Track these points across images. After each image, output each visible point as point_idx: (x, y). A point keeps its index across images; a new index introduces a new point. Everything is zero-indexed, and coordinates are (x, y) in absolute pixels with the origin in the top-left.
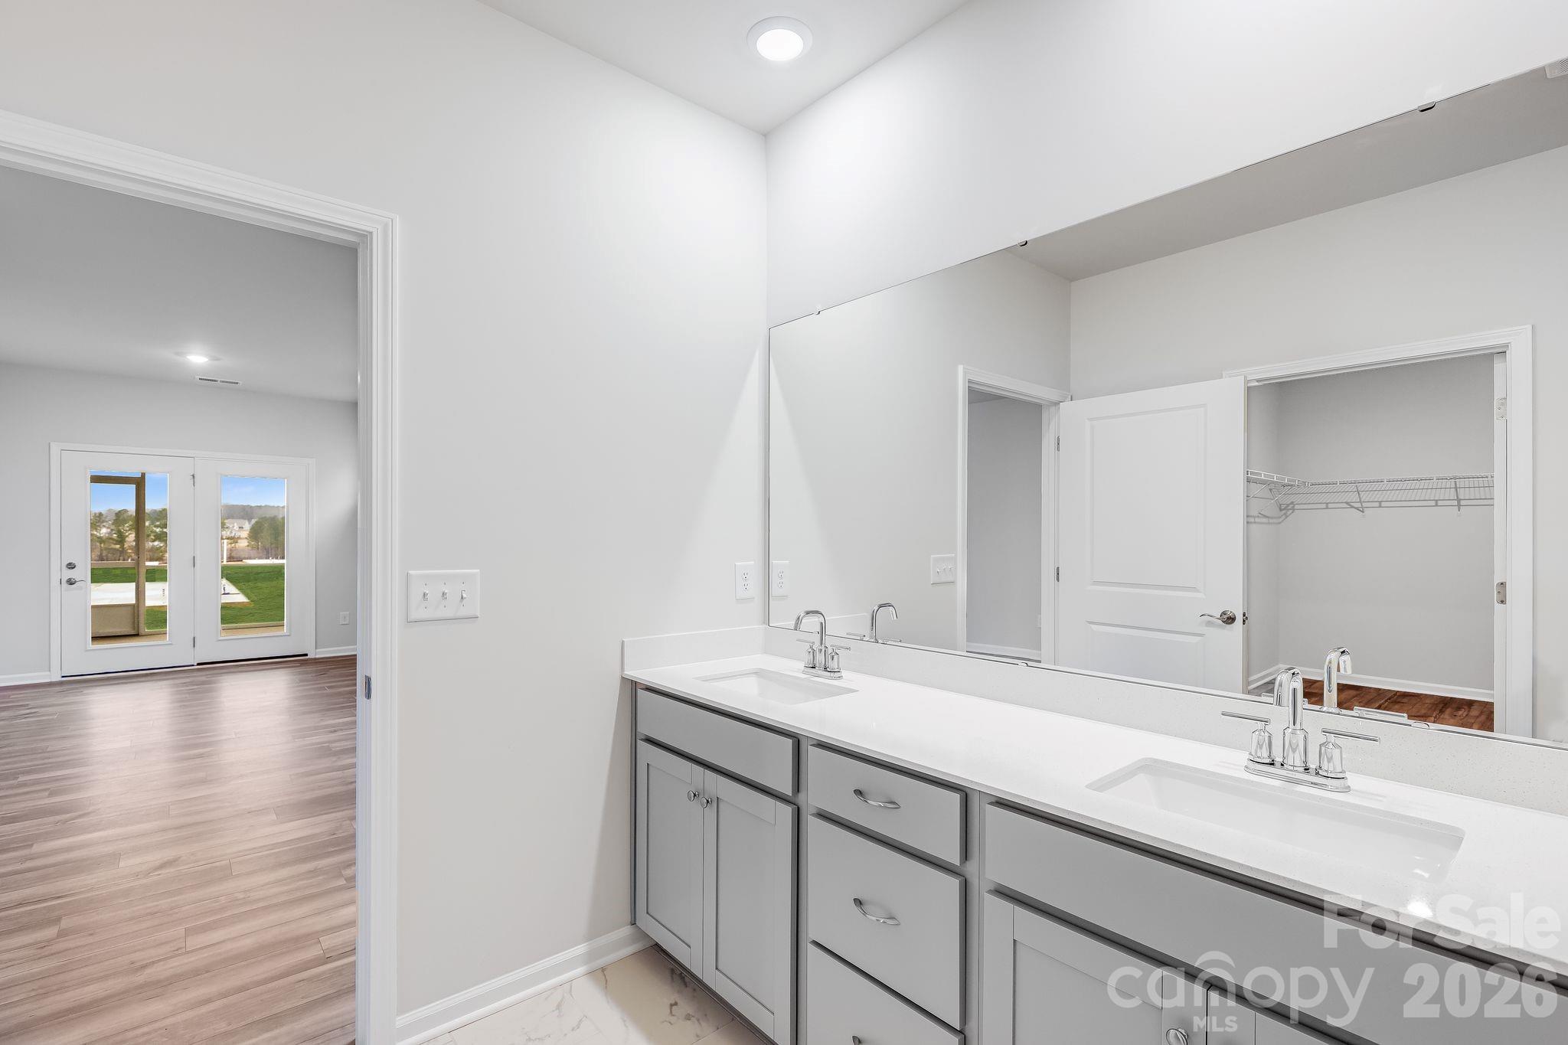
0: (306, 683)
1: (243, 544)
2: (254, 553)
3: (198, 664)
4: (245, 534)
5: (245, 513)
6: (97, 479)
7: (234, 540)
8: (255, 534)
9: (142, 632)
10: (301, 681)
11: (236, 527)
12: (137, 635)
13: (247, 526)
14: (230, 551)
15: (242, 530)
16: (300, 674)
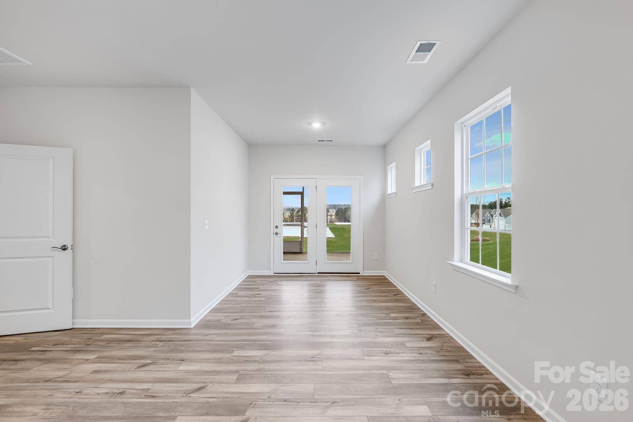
0: (362, 295)
1: (334, 217)
2: (336, 220)
3: (318, 273)
4: (334, 214)
5: (334, 207)
6: (285, 193)
7: (331, 216)
8: (337, 214)
9: (303, 252)
10: (360, 292)
11: (332, 212)
12: (301, 253)
13: (335, 211)
14: (330, 219)
15: (333, 212)
16: (358, 287)
